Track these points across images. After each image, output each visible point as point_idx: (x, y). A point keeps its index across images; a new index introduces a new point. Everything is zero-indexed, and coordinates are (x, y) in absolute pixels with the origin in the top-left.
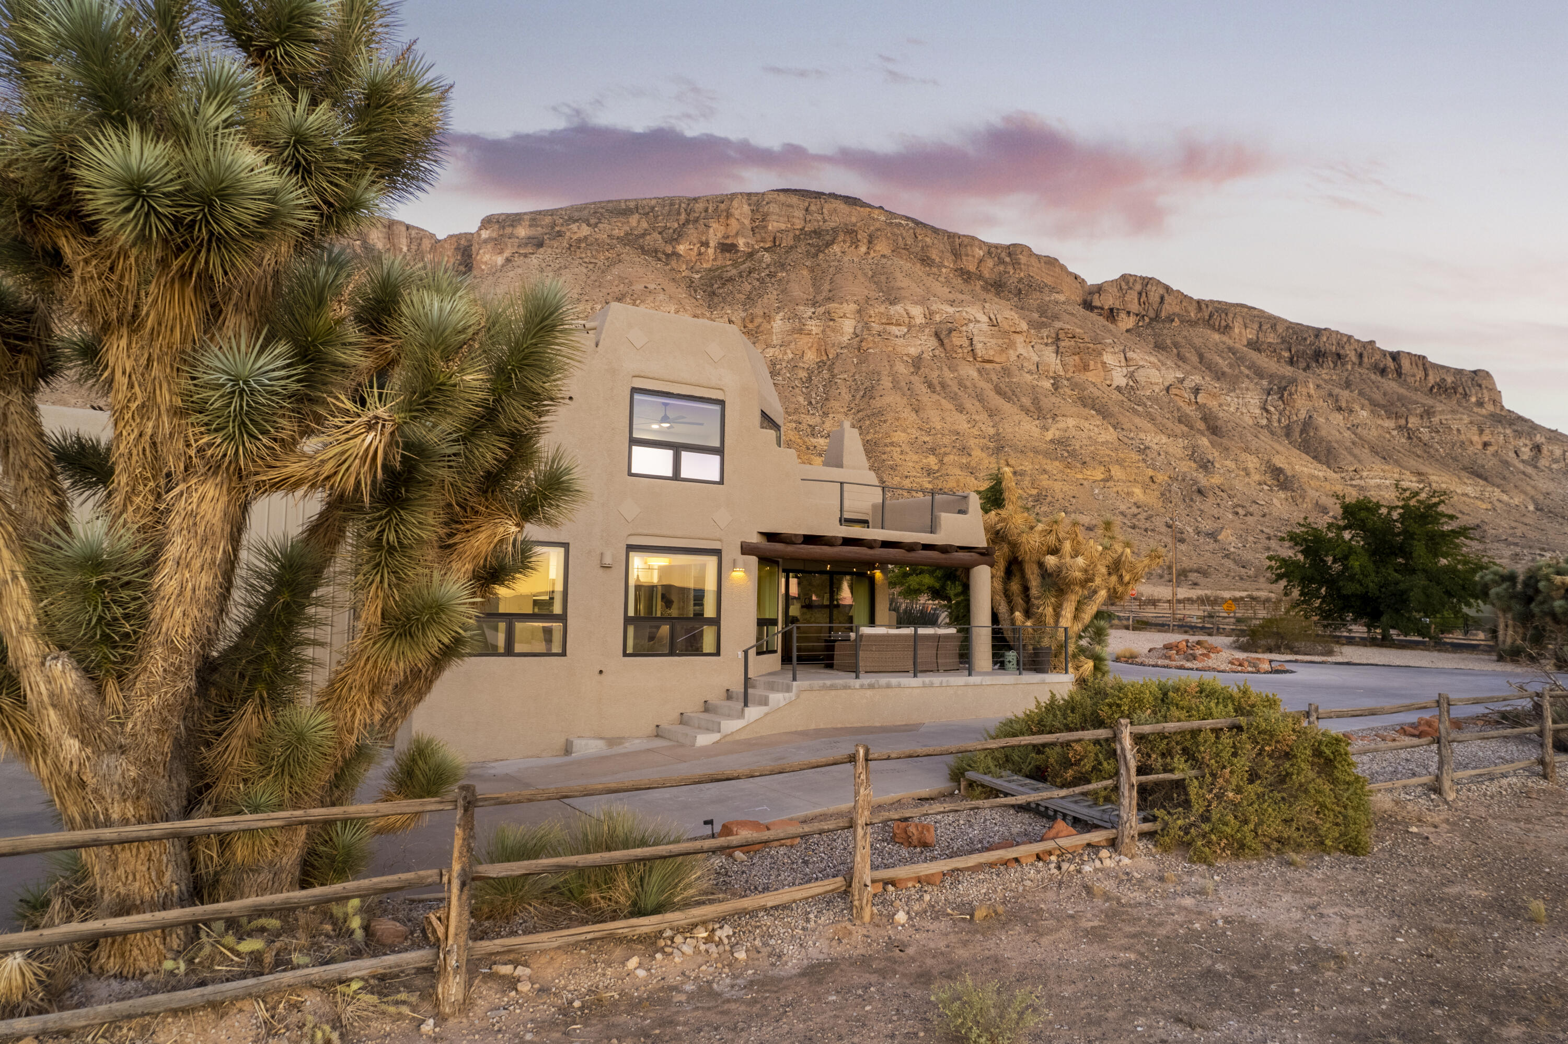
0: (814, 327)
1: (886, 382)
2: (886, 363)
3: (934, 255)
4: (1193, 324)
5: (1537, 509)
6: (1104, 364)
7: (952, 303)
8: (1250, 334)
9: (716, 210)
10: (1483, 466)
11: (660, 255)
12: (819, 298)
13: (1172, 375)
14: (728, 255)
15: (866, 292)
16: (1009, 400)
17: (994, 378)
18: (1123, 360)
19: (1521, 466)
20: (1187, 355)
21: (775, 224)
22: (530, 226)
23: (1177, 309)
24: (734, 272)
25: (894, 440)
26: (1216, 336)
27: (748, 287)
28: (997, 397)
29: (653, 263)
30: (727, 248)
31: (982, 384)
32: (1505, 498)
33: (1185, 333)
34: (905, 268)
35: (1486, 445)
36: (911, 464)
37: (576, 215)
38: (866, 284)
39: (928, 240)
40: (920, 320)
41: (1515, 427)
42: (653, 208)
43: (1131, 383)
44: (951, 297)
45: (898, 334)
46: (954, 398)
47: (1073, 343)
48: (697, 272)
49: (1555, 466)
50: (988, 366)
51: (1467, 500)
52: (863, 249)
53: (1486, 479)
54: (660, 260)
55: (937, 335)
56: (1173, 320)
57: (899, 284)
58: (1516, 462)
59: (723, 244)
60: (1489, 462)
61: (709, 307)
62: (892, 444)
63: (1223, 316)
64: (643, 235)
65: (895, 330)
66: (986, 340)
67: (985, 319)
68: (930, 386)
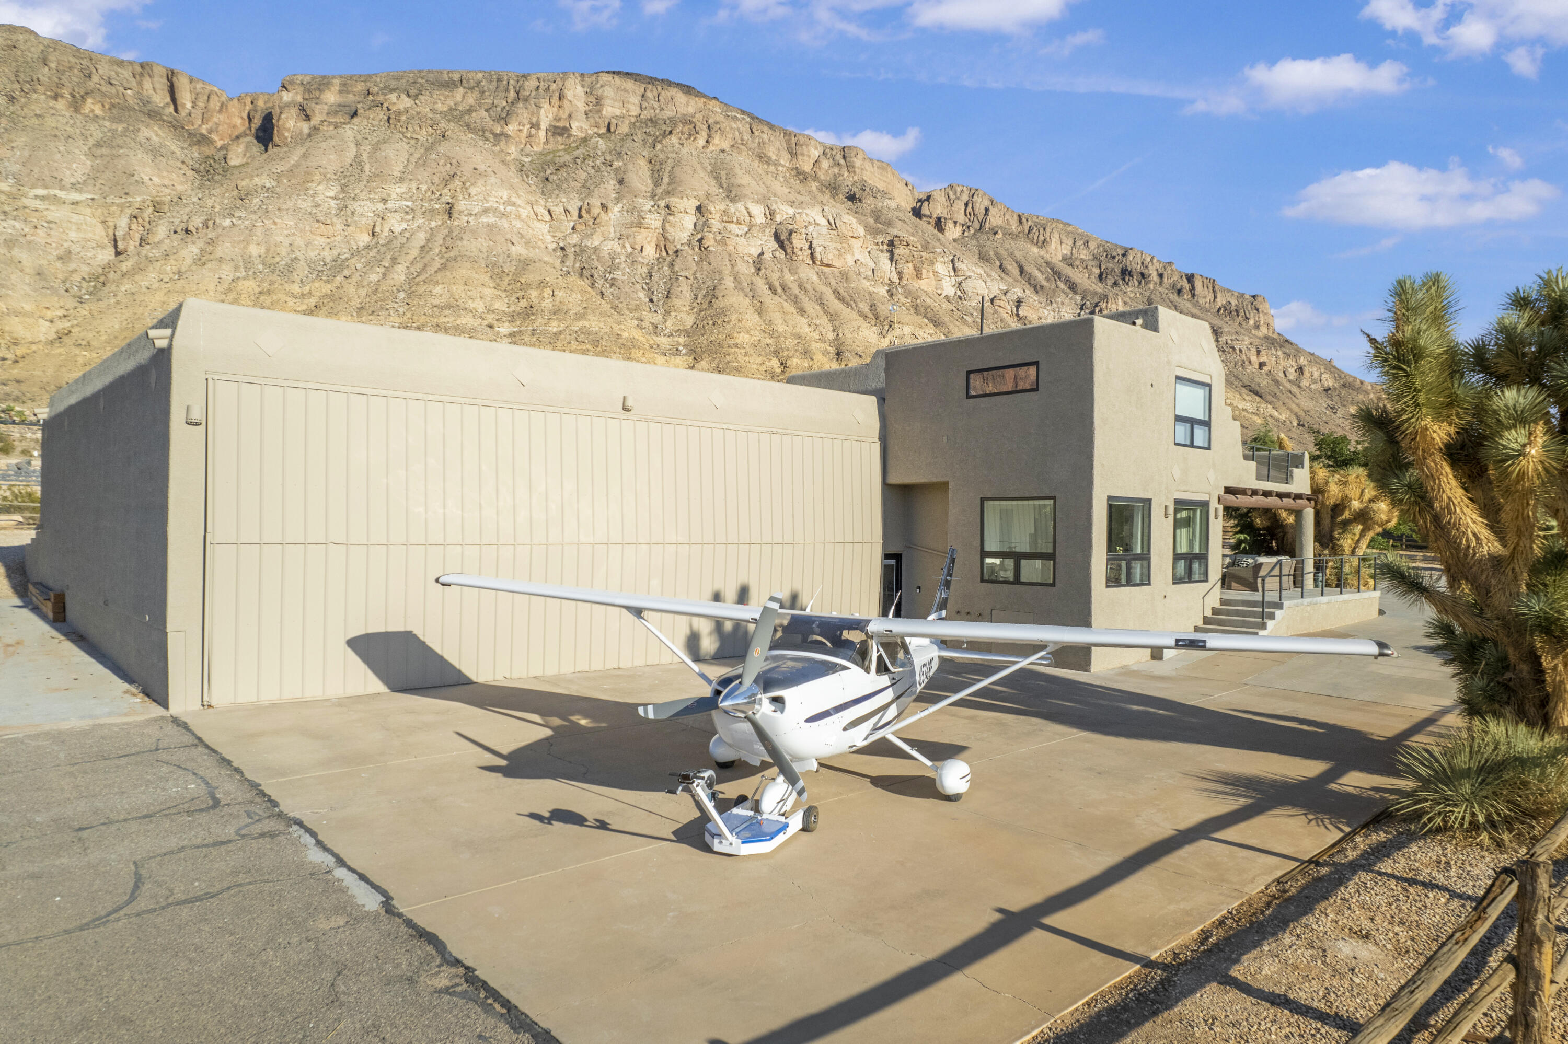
0: (654, 221)
1: (729, 282)
2: (728, 263)
3: (772, 153)
4: (1015, 237)
5: (1299, 425)
6: (935, 273)
7: (792, 204)
8: (1065, 250)
9: (547, 90)
10: (1259, 385)
11: (488, 134)
12: (659, 191)
13: (997, 287)
14: (560, 139)
15: (706, 187)
16: (848, 305)
17: (833, 282)
18: (952, 271)
19: (1288, 385)
20: (1009, 267)
21: (609, 109)
22: (341, 92)
23: (1000, 222)
24: (567, 158)
25: (738, 341)
26: (1035, 250)
27: (583, 175)
28: (836, 301)
29: (481, 143)
30: (559, 131)
31: (822, 288)
32: (1276, 414)
33: (1007, 246)
34: (744, 165)
35: (1261, 365)
36: (755, 366)
37: (393, 84)
38: (706, 178)
39: (765, 136)
40: (760, 219)
41: (1284, 350)
42: (479, 82)
43: (959, 293)
44: (792, 197)
45: (739, 232)
46: (796, 300)
47: (907, 251)
48: (527, 155)
49: (1313, 386)
50: (826, 269)
51: (1247, 415)
52: (701, 142)
53: (1261, 397)
54: (487, 140)
55: (777, 236)
56: (995, 233)
57: (739, 181)
58: (1284, 381)
59: (555, 127)
60: (1264, 382)
61: (543, 193)
62: (736, 345)
63: (1042, 230)
64: (469, 111)
65: (734, 228)
66: (826, 244)
67: (825, 222)
68: (772, 288)
